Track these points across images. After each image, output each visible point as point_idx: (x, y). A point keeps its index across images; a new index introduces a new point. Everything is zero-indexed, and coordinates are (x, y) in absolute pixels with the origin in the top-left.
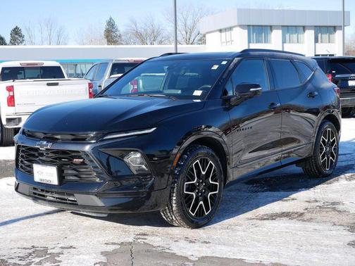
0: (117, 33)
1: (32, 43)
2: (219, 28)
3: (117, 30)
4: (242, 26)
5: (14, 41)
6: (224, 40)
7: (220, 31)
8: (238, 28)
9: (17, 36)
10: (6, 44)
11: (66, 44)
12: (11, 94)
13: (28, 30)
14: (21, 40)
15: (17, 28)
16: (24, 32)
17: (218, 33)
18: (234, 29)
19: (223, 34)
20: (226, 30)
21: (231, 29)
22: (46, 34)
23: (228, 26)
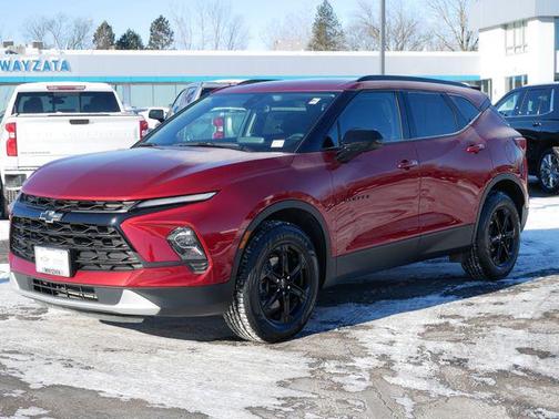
0: (336, 28)
1: (187, 46)
2: (503, 22)
3: (336, 23)
4: (543, 19)
5: (156, 43)
6: (510, 44)
7: (505, 26)
8: (537, 21)
9: (161, 33)
10: (142, 48)
11: (243, 48)
12: (13, 136)
13: (180, 22)
14: (168, 39)
15: (161, 18)
16: (173, 26)
17: (501, 30)
18: (530, 23)
19: (510, 32)
20: (515, 25)
21: (523, 23)
22: (210, 28)
23: (519, 18)
